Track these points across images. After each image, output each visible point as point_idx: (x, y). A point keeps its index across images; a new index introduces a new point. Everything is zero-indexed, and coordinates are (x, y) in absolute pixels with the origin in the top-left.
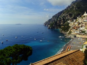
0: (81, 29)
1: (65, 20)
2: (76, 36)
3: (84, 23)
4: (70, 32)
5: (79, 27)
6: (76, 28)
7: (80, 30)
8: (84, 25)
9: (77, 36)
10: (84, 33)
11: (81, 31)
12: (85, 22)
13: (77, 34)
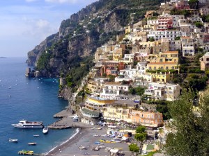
0: (131, 74)
1: (100, 36)
2: (101, 115)
3: (148, 43)
4: (84, 94)
5: (125, 66)
6: (109, 72)
7: (125, 83)
8: (144, 54)
9: (106, 115)
10: (138, 98)
11: (126, 88)
12: (152, 40)
13: (109, 103)
